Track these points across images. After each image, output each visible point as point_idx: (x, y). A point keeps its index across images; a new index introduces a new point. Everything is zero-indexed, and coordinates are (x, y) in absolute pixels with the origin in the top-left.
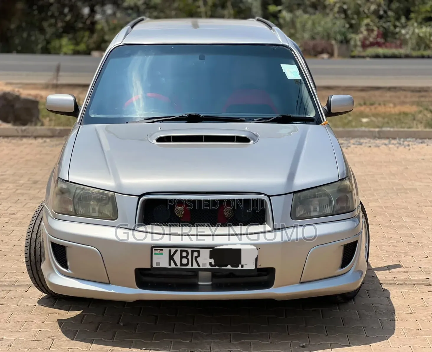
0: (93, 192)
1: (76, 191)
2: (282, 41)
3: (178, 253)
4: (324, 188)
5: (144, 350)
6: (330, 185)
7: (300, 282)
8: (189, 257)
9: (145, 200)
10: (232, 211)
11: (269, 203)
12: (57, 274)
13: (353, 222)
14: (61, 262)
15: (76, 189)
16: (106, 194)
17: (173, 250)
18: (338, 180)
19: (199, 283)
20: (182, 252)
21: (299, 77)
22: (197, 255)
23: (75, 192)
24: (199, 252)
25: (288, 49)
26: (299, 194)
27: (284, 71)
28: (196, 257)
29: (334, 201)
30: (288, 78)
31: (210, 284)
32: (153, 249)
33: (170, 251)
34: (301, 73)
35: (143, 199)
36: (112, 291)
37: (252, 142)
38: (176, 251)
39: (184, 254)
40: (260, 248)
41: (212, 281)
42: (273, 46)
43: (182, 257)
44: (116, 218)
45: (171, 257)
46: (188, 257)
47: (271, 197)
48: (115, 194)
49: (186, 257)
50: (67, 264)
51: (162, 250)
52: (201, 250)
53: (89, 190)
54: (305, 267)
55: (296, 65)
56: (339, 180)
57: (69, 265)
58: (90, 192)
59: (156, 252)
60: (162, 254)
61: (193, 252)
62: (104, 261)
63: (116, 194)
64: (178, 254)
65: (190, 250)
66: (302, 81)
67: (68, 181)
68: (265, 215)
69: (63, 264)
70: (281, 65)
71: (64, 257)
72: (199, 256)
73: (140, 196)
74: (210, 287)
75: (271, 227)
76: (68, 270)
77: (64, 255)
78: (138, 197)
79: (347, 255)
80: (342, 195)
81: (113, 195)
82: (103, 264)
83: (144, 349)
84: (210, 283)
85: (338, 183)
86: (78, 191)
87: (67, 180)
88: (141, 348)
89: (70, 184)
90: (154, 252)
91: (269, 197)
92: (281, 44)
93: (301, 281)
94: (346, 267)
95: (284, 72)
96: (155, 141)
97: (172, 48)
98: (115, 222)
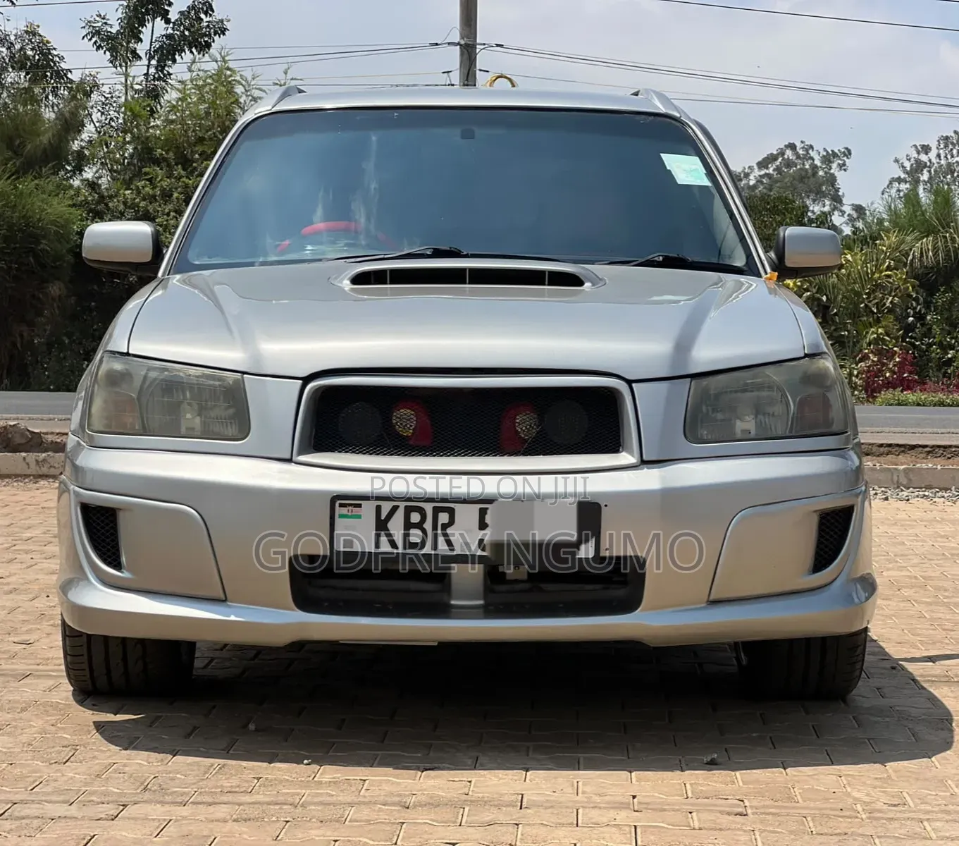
0: (190, 375)
1: (147, 373)
2: (664, 107)
3: (400, 514)
4: (769, 371)
5: (307, 764)
6: (781, 365)
7: (708, 601)
8: (428, 526)
9: (319, 388)
10: (537, 423)
11: (630, 397)
12: (94, 585)
13: (841, 459)
14: (105, 554)
15: (148, 370)
16: (220, 379)
17: (386, 507)
18: (803, 355)
19: (453, 602)
20: (408, 511)
21: (706, 182)
22: (446, 521)
23: (145, 377)
24: (451, 512)
25: (678, 124)
26: (705, 382)
27: (668, 168)
28: (445, 527)
29: (794, 403)
30: (679, 183)
31: (481, 605)
32: (337, 505)
33: (378, 509)
34: (710, 174)
35: (312, 388)
36: (233, 618)
37: (587, 285)
38: (395, 509)
39: (415, 517)
40: (606, 506)
41: (485, 598)
42: (643, 117)
43: (408, 525)
44: (243, 437)
45: (382, 525)
46: (425, 526)
47: (634, 385)
48: (243, 377)
49: (419, 526)
50: (119, 557)
51: (360, 506)
52: (457, 507)
53: (179, 371)
54: (720, 562)
55: (697, 158)
56: (806, 356)
57: (124, 559)
58: (181, 374)
59: (344, 511)
60: (359, 517)
61: (436, 511)
62: (213, 541)
63: (245, 376)
64: (399, 517)
65: (428, 507)
66: (714, 191)
67: (128, 354)
68: (619, 429)
69: (110, 557)
70: (662, 155)
71: (113, 541)
72: (452, 522)
73: (307, 380)
74: (481, 610)
75: (633, 456)
76: (122, 572)
77: (112, 534)
78: (301, 381)
79: (827, 540)
80: (812, 390)
81: (238, 379)
82: (210, 551)
83: (306, 762)
84: (481, 602)
85: (802, 361)
86: (153, 375)
87: (125, 351)
88: (299, 762)
89: (133, 361)
90: (338, 510)
91: (630, 382)
92: (661, 112)
93: (712, 598)
94: (824, 571)
95: (670, 171)
96: (348, 282)
97: (396, 114)
98: (242, 444)
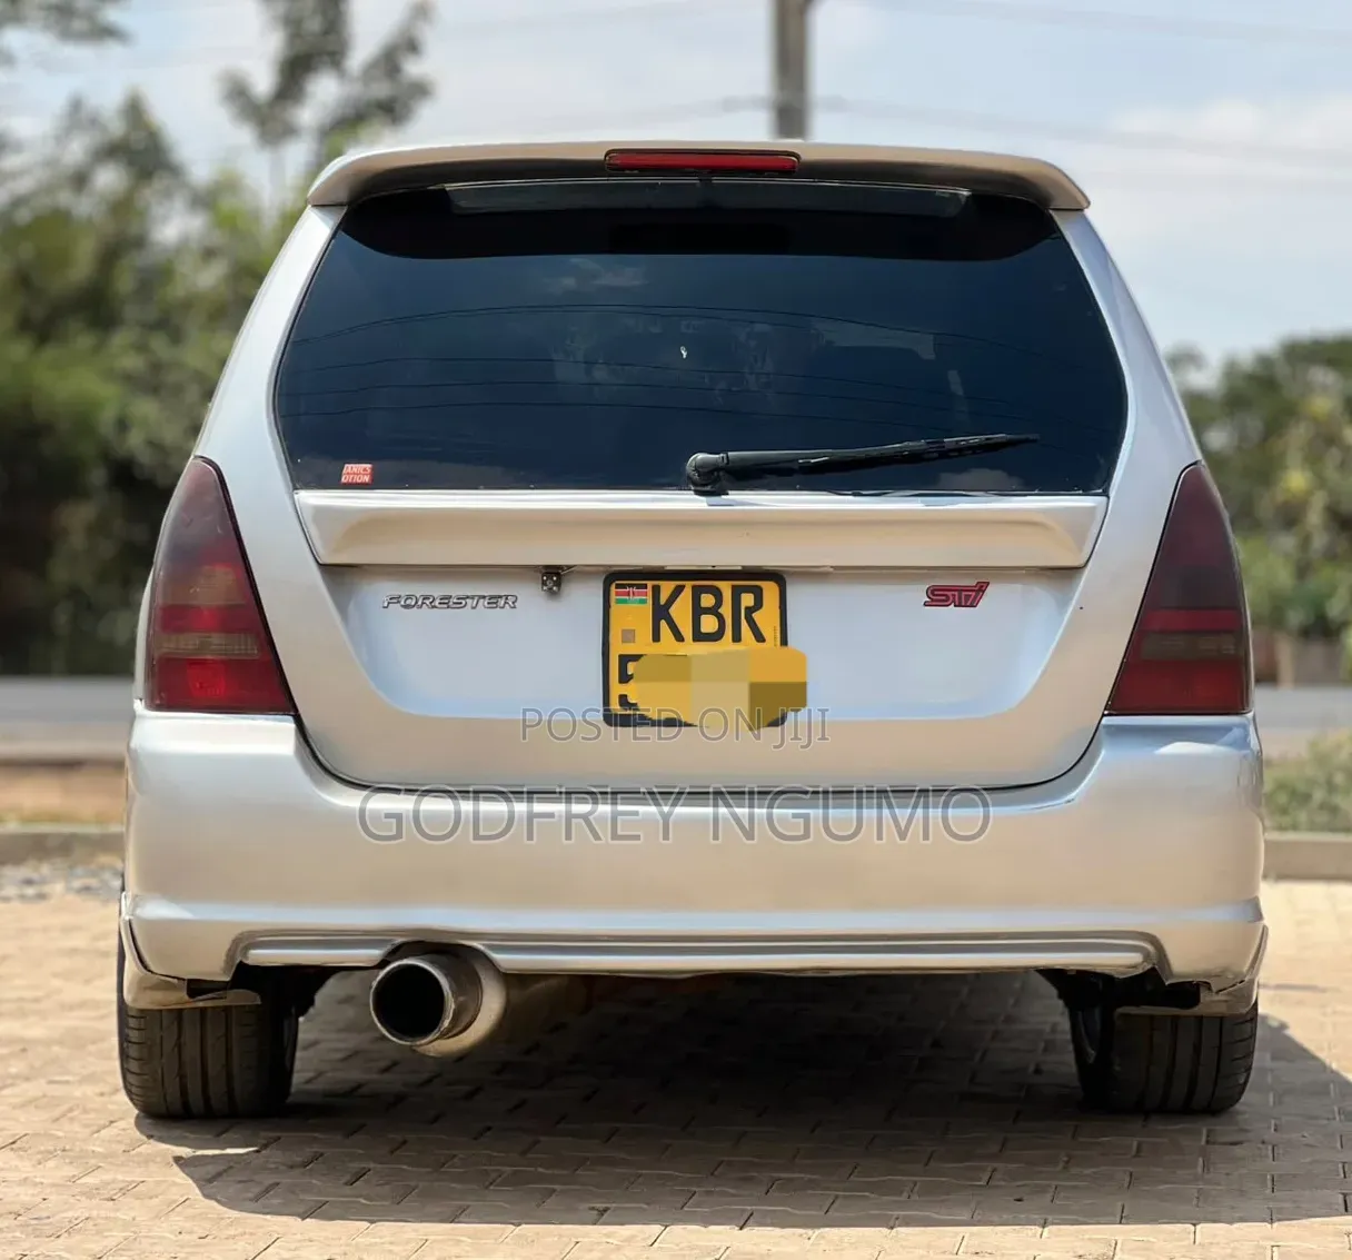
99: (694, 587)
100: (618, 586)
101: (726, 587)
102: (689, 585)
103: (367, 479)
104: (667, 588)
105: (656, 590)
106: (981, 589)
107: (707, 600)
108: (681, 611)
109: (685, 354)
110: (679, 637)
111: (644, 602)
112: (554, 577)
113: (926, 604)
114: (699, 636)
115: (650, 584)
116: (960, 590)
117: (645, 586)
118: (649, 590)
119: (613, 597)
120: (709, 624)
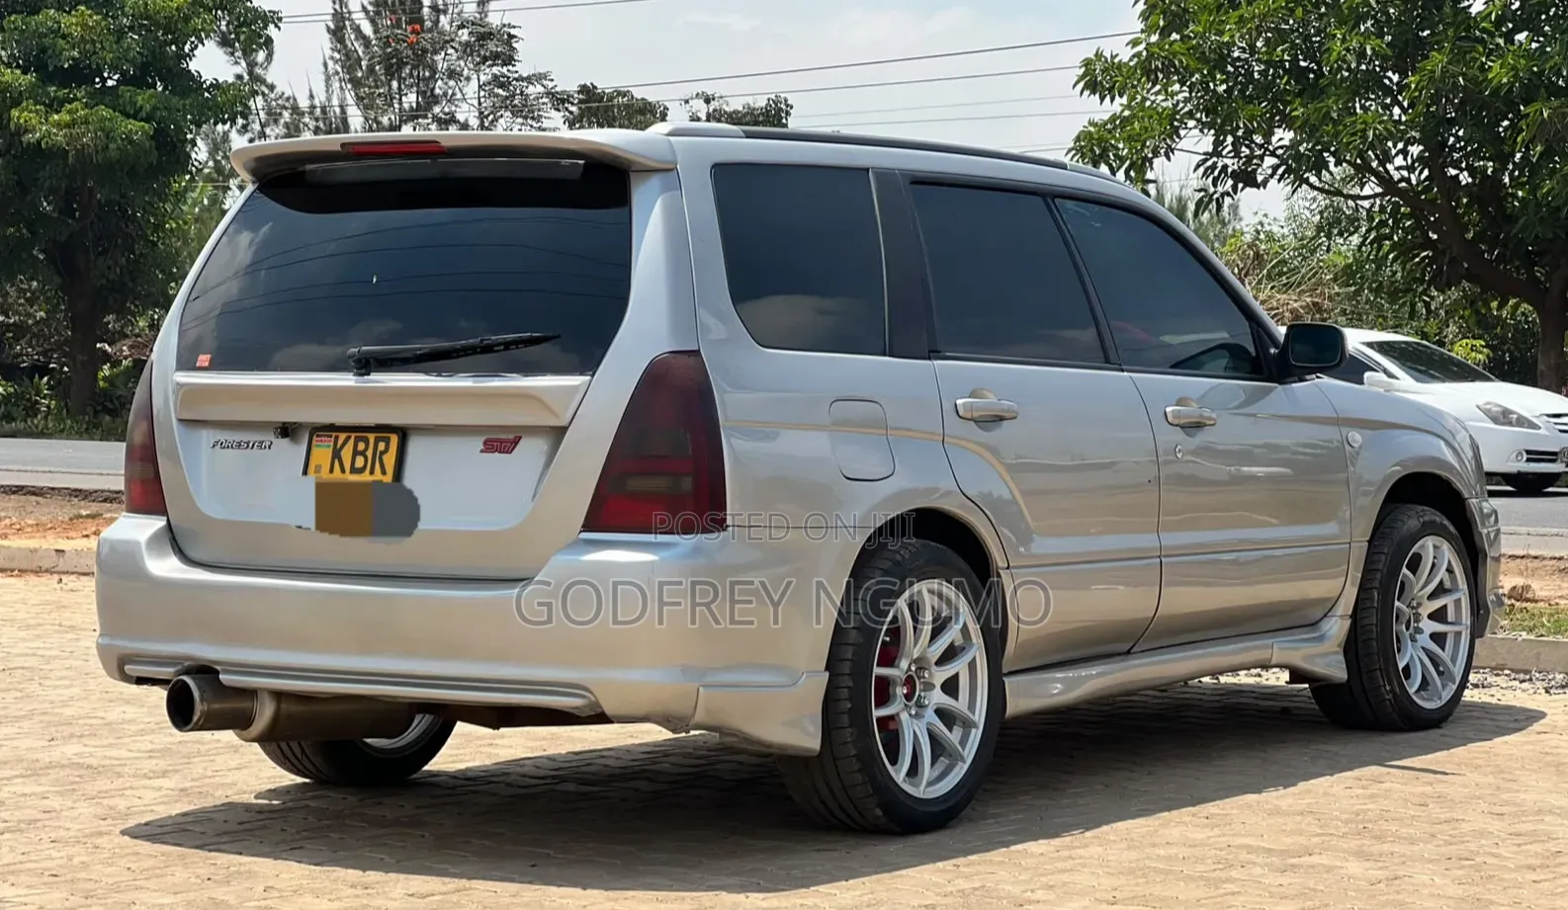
99: (356, 437)
100: (318, 436)
101: (372, 437)
102: (353, 435)
103: (207, 364)
104: (342, 436)
105: (337, 438)
106: (516, 442)
107: (361, 446)
108: (347, 454)
109: (375, 280)
110: (343, 471)
111: (329, 446)
112: (287, 431)
113: (482, 451)
114: (354, 470)
115: (334, 434)
116: (501, 441)
117: (331, 436)
118: (333, 439)
119: (314, 443)
120: (360, 462)
